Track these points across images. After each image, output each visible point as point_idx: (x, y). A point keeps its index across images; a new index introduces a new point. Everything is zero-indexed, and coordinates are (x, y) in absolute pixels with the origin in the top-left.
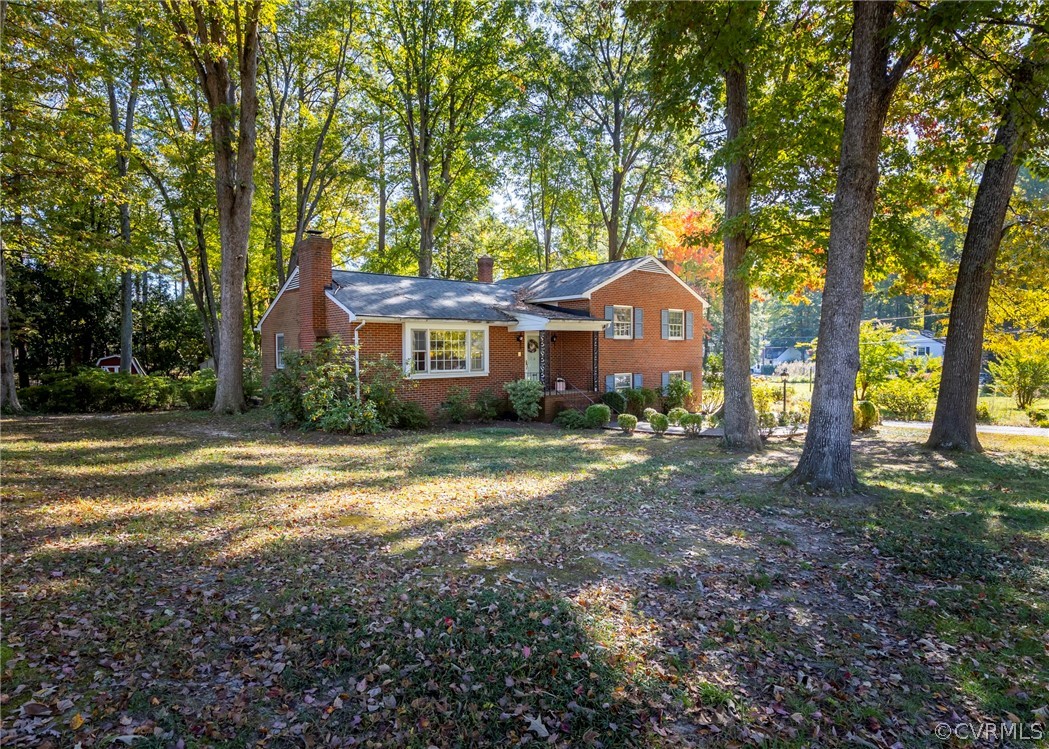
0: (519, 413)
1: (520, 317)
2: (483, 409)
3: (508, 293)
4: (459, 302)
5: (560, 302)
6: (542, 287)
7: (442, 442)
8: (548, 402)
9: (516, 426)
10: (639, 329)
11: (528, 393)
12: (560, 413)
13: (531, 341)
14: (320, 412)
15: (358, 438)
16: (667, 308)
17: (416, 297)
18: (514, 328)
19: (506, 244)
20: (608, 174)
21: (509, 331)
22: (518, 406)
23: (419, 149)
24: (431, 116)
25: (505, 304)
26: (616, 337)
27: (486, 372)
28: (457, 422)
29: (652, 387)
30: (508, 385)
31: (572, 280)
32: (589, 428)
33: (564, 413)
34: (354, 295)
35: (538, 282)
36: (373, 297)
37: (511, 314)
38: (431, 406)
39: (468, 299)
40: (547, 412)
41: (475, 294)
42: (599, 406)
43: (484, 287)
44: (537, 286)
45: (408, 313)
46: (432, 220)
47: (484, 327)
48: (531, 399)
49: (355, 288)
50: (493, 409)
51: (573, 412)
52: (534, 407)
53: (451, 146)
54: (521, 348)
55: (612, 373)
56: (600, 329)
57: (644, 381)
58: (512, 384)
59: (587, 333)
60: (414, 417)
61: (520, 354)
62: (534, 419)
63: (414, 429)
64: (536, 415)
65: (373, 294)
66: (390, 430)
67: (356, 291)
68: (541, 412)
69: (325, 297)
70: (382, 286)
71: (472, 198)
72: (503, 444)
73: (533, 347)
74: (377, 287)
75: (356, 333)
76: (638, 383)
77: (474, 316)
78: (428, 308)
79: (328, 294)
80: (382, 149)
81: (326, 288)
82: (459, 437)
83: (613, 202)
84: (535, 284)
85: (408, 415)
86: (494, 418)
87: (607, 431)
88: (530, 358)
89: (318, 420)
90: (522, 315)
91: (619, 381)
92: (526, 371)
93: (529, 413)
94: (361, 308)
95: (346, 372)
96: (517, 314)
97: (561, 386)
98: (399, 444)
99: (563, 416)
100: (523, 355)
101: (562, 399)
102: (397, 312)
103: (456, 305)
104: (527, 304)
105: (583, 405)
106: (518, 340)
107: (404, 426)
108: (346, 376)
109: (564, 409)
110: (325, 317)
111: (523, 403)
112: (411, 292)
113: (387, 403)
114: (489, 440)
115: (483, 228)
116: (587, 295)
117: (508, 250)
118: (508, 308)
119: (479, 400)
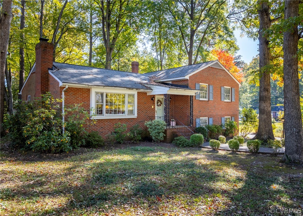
0: (153, 138)
1: (154, 87)
2: (134, 136)
3: (146, 78)
4: (122, 80)
5: (173, 81)
6: (163, 75)
7: (109, 157)
8: (168, 132)
9: (151, 145)
10: (211, 95)
11: (158, 127)
12: (175, 138)
13: (159, 100)
14: (33, 139)
15: (57, 155)
16: (223, 86)
17: (99, 76)
18: (150, 93)
19: (143, 63)
20: (188, 31)
21: (148, 94)
22: (153, 134)
23: (106, 18)
24: (112, 3)
25: (145, 82)
26: (201, 99)
27: (135, 116)
28: (119, 143)
29: (218, 125)
30: (147, 123)
31: (178, 72)
32: (192, 146)
33: (178, 138)
34: (65, 73)
35: (160, 73)
36: (75, 75)
37: (149, 86)
38: (105, 135)
39: (127, 79)
40: (168, 138)
41: (130, 77)
42: (197, 134)
43: (134, 74)
44: (160, 75)
45: (93, 83)
46: (111, 49)
47: (135, 92)
48: (160, 131)
49: (66, 70)
50: (139, 135)
51: (183, 138)
52: (162, 135)
53: (120, 17)
54: (154, 104)
55: (198, 117)
56: (194, 95)
57: (213, 121)
58: (150, 122)
59: (187, 96)
60: (95, 140)
61: (153, 107)
62: (161, 141)
63: (95, 147)
64: (162, 139)
65: (75, 73)
66: (79, 149)
67: (66, 72)
68: (165, 137)
69: (48, 74)
70: (81, 70)
71: (129, 41)
72: (146, 159)
73: (159, 103)
74: (78, 70)
75: (63, 93)
76: (211, 122)
77: (129, 86)
78: (105, 81)
79: (50, 72)
80: (91, 22)
81: (49, 69)
82: (120, 153)
83: (190, 44)
84: (159, 74)
85: (91, 139)
86: (140, 140)
87: (202, 149)
88: (158, 109)
89: (32, 143)
90: (154, 86)
91: (202, 121)
92: (156, 116)
93: (159, 138)
94: (66, 79)
95: (53, 114)
96: (152, 86)
97: (173, 124)
98: (81, 160)
99: (177, 140)
100: (154, 107)
101: (175, 130)
102: (87, 82)
103: (120, 80)
104: (155, 82)
105: (188, 134)
106: (152, 99)
107: (89, 146)
108: (52, 117)
109: (177, 136)
110: (48, 85)
111: (155, 133)
112: (97, 74)
113: (78, 133)
114: (138, 156)
115: (134, 56)
116: (187, 77)
117: (144, 66)
118: (147, 84)
119: (131, 131)
